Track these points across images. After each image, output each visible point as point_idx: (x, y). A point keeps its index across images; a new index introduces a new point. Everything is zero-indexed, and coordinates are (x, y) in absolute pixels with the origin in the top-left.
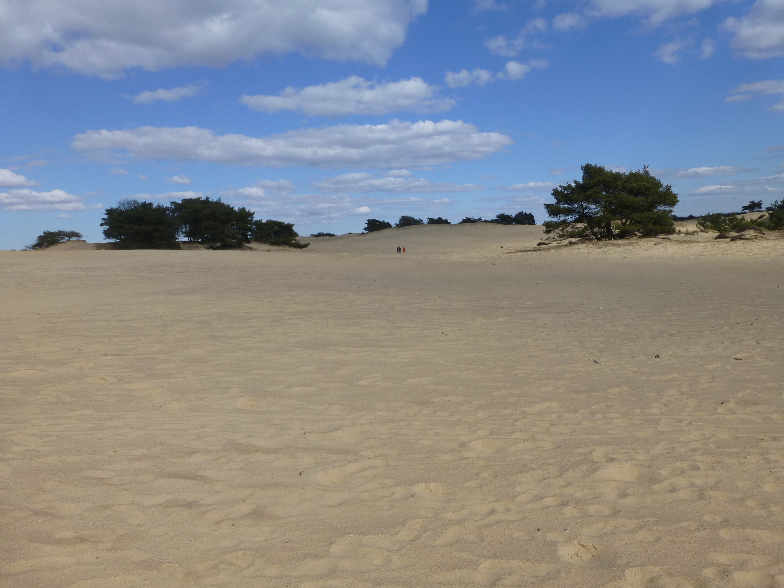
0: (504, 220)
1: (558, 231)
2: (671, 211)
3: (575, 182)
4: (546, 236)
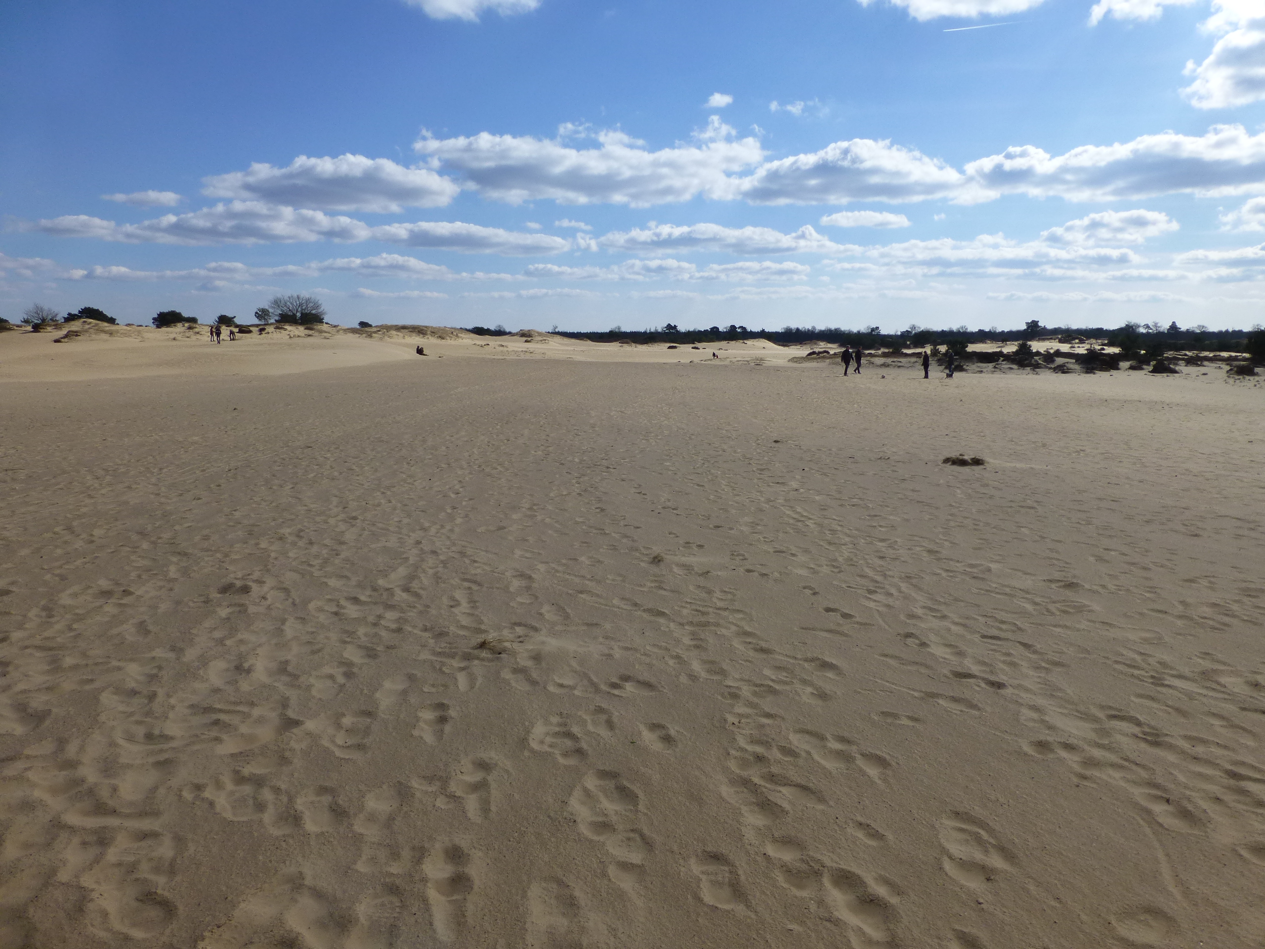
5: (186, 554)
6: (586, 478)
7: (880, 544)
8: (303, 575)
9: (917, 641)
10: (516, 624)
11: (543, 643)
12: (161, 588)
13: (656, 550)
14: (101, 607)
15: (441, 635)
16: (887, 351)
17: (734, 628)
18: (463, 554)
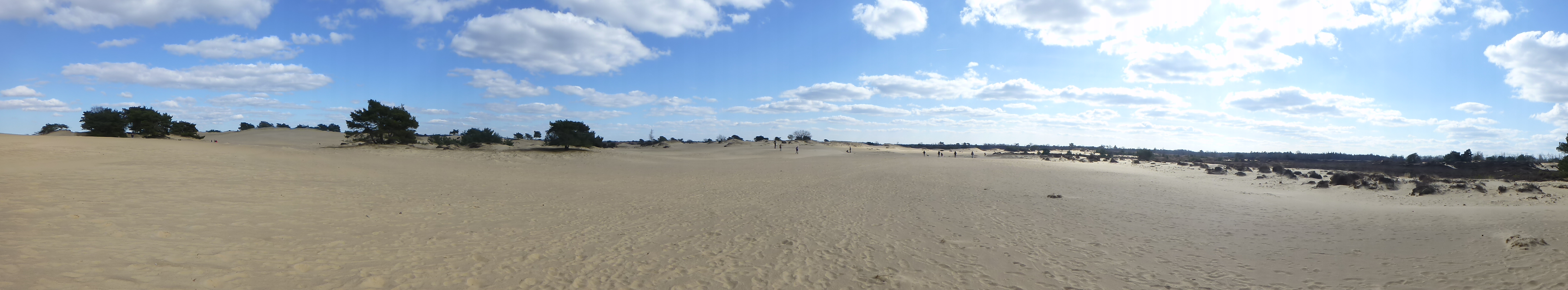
0: (322, 127)
1: (353, 137)
2: (415, 131)
3: (364, 109)
4: (346, 139)
5: (771, 226)
6: (912, 204)
7: (1029, 232)
8: (810, 240)
9: (1050, 275)
10: (889, 268)
11: (900, 278)
12: (765, 239)
13: (942, 237)
14: (747, 244)
15: (860, 270)
16: (1022, 152)
17: (979, 274)
18: (866, 235)
